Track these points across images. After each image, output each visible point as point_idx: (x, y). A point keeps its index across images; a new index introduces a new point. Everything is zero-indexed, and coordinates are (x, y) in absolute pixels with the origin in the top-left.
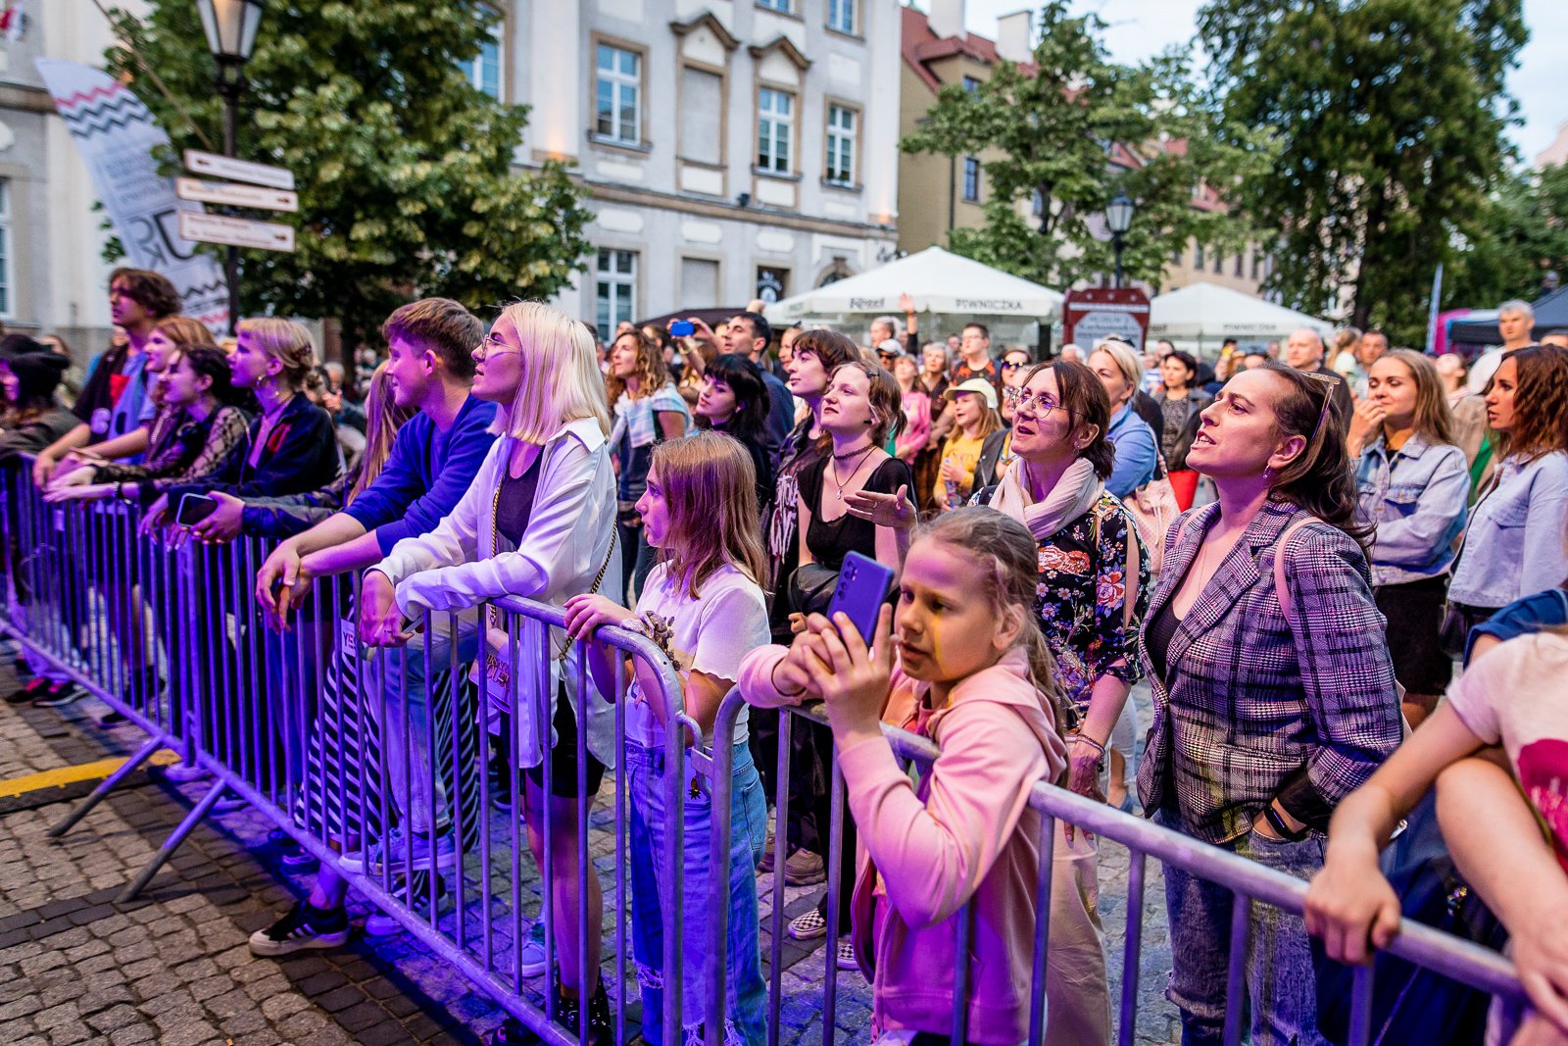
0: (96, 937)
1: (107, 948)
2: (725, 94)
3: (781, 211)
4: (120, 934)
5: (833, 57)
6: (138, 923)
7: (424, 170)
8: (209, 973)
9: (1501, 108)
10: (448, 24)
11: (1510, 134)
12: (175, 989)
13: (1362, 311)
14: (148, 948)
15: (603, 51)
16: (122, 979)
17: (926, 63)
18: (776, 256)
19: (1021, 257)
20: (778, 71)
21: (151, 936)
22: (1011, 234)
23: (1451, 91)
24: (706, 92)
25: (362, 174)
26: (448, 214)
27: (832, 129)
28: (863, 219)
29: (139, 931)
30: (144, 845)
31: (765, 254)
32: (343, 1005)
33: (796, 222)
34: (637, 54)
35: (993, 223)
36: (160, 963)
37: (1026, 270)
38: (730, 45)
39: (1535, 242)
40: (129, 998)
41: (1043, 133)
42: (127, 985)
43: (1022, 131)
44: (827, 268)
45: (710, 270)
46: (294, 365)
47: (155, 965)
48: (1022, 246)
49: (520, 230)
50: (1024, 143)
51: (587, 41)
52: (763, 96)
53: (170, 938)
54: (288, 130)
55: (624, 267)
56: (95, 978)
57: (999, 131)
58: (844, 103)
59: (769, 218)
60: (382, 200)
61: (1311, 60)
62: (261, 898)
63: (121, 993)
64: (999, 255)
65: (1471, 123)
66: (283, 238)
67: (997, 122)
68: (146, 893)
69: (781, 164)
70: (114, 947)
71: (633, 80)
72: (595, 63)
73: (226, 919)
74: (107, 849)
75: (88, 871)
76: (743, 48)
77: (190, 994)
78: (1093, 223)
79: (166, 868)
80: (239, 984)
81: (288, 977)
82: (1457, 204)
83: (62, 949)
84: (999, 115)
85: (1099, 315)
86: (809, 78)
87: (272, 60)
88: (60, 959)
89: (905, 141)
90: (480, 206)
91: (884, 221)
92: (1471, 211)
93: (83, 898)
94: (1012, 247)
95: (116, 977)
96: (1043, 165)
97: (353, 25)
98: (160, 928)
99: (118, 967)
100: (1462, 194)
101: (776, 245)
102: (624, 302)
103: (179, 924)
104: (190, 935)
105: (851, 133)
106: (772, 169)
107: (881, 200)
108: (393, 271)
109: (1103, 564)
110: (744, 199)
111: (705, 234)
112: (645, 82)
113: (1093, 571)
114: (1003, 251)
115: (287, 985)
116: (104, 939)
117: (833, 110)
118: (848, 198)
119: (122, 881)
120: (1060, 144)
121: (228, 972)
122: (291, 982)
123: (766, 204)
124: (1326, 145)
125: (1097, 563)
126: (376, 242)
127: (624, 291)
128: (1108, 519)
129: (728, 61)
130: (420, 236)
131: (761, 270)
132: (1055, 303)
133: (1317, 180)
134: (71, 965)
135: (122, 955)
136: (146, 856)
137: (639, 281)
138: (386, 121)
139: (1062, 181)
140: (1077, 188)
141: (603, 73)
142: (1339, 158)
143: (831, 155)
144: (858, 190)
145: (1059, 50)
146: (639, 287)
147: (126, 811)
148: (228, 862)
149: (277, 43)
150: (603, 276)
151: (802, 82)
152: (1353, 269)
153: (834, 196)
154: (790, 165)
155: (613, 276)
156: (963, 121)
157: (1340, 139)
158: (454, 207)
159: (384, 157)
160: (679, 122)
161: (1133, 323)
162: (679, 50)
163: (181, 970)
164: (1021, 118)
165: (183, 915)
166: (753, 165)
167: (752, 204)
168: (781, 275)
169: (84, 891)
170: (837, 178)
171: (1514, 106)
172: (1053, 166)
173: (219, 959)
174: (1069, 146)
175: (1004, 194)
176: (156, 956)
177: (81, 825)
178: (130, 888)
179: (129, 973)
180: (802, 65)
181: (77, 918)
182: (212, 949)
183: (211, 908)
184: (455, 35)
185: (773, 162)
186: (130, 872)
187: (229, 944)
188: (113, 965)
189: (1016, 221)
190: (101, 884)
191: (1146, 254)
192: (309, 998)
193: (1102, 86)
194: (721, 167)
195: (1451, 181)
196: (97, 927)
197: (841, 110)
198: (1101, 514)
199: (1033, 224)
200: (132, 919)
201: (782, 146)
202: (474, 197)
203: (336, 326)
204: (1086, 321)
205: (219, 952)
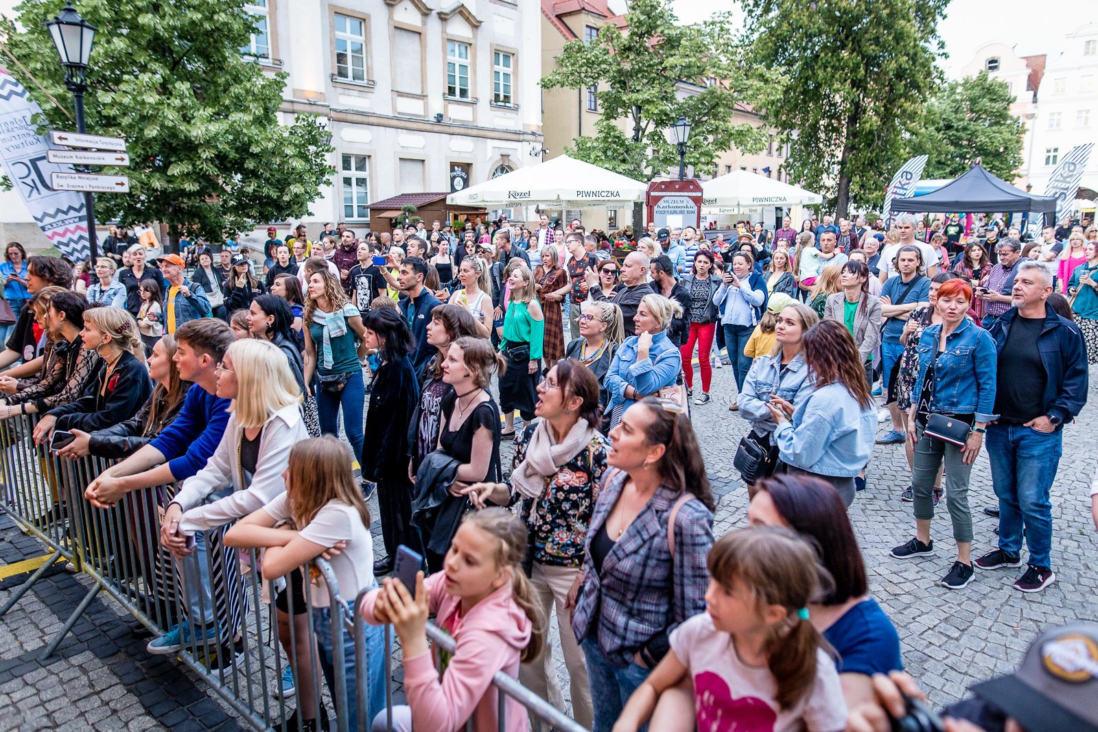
0: (28, 684)
1: (35, 691)
2: (423, 46)
3: (464, 125)
4: (42, 682)
5: (496, 17)
6: (53, 673)
7: (214, 128)
8: (96, 705)
9: (932, 46)
10: (226, 24)
11: (940, 62)
12: (77, 717)
13: (845, 181)
14: (59, 690)
15: (339, 19)
16: (45, 712)
17: (559, 17)
18: (462, 155)
19: (621, 158)
20: (459, 28)
21: (61, 682)
22: (615, 142)
23: (899, 37)
24: (410, 45)
25: (173, 132)
26: (233, 155)
27: (497, 68)
28: (520, 128)
29: (54, 678)
30: (55, 618)
31: (456, 154)
32: (176, 722)
33: (475, 132)
34: (363, 20)
35: (603, 135)
36: (67, 700)
37: (623, 167)
38: (426, 12)
39: (957, 130)
40: (49, 724)
41: (632, 74)
42: (48, 716)
43: (620, 71)
44: (497, 162)
45: (419, 165)
46: (119, 337)
47: (65, 701)
48: (621, 150)
49: (283, 163)
50: (622, 80)
51: (327, 13)
52: (449, 46)
53: (72, 683)
54: (121, 104)
55: (361, 166)
56: (28, 712)
57: (605, 72)
58: (505, 49)
59: (457, 130)
60: (189, 148)
61: (811, 16)
62: (126, 652)
63: (45, 721)
64: (606, 156)
65: (914, 58)
66: (122, 184)
67: (603, 66)
68: (57, 653)
69: (463, 93)
70: (39, 691)
71: (361, 39)
72: (333, 28)
73: (106, 668)
74: (32, 622)
75: (21, 638)
76: (434, 13)
77: (86, 720)
78: (668, 133)
79: (70, 634)
80: (114, 711)
81: (143, 705)
82: (904, 112)
83: (8, 694)
84: (604, 62)
85: (670, 199)
86: (479, 31)
87: (106, 54)
88: (7, 701)
89: (542, 80)
90: (255, 149)
91: (534, 129)
92: (912, 116)
93: (19, 658)
94: (615, 151)
95: (42, 711)
96: (634, 96)
97: (159, 27)
98: (66, 676)
99: (43, 703)
100: (907, 105)
101: (462, 148)
102: (362, 189)
103: (78, 673)
104: (84, 679)
105: (509, 70)
106: (458, 97)
107: (530, 115)
108: (200, 194)
109: (594, 478)
110: (440, 118)
111: (414, 143)
112: (368, 40)
113: (589, 481)
114: (609, 153)
115: (143, 711)
116: (33, 685)
117: (497, 54)
118: (509, 114)
119: (42, 644)
120: (645, 81)
121: (107, 704)
122: (145, 708)
123: (454, 120)
124: (821, 73)
125: (591, 478)
126: (186, 176)
127: (361, 182)
128: (597, 453)
129: (424, 23)
130: (216, 171)
131: (453, 166)
132: (641, 191)
133: (815, 95)
134: (14, 704)
135: (45, 696)
136: (56, 626)
137: (371, 175)
138: (187, 93)
139: (646, 107)
140: (656, 111)
141: (339, 34)
142: (829, 82)
143: (497, 85)
144: (516, 109)
145: (642, 18)
146: (371, 180)
147: (42, 595)
148: (106, 628)
149: (108, 42)
150: (347, 174)
151: (475, 36)
152: (839, 154)
153: (500, 113)
154: (470, 94)
155: (353, 174)
156: (582, 66)
157: (829, 69)
158: (237, 150)
159: (187, 119)
160: (393, 66)
161: (691, 203)
162: (391, 17)
163: (80, 704)
164: (619, 64)
165: (80, 666)
166: (444, 94)
167: (445, 120)
168: (466, 167)
169: (18, 652)
170: (502, 100)
171: (942, 45)
172: (640, 96)
173: (102, 695)
174: (651, 81)
175: (610, 115)
176: (65, 695)
177: (16, 606)
178: (47, 651)
179: (49, 708)
180: (475, 25)
181: (15, 672)
182: (98, 688)
183: (97, 660)
184: (230, 30)
185: (458, 92)
186: (46, 638)
187: (108, 685)
188: (39, 702)
189: (617, 133)
190: (30, 647)
191: (702, 154)
192: (155, 718)
193: (672, 43)
194: (423, 97)
195: (901, 96)
196: (28, 677)
197: (503, 55)
198: (592, 450)
199: (629, 134)
200: (49, 671)
201: (464, 80)
202: (250, 143)
203: (166, 225)
204: (661, 203)
205: (102, 690)
